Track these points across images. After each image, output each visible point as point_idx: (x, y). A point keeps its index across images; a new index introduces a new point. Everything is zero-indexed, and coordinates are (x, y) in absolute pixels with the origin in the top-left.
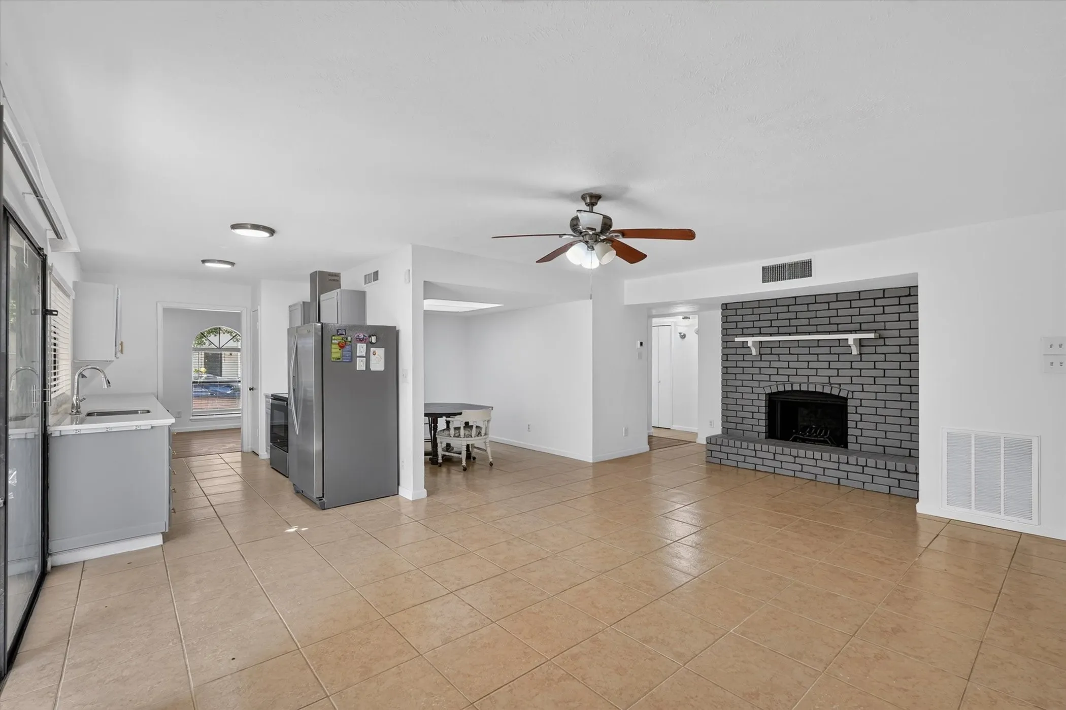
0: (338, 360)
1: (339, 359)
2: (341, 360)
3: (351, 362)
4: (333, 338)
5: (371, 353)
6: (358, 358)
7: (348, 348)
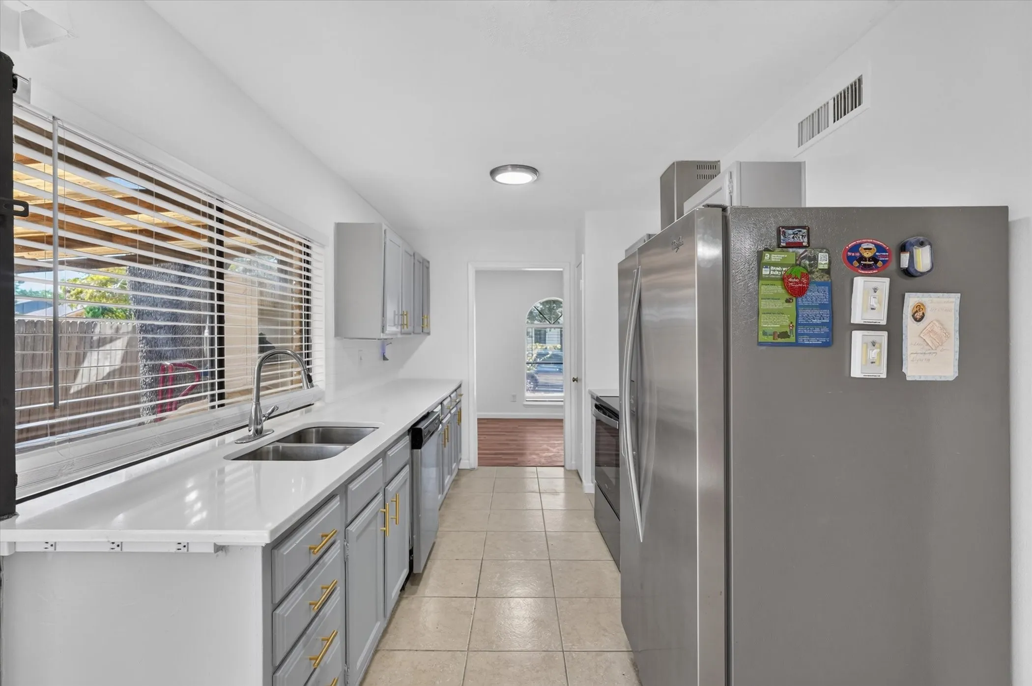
0: (783, 340)
1: (784, 335)
2: (792, 339)
3: (826, 345)
4: (767, 256)
5: (908, 311)
6: (857, 335)
7: (815, 294)
